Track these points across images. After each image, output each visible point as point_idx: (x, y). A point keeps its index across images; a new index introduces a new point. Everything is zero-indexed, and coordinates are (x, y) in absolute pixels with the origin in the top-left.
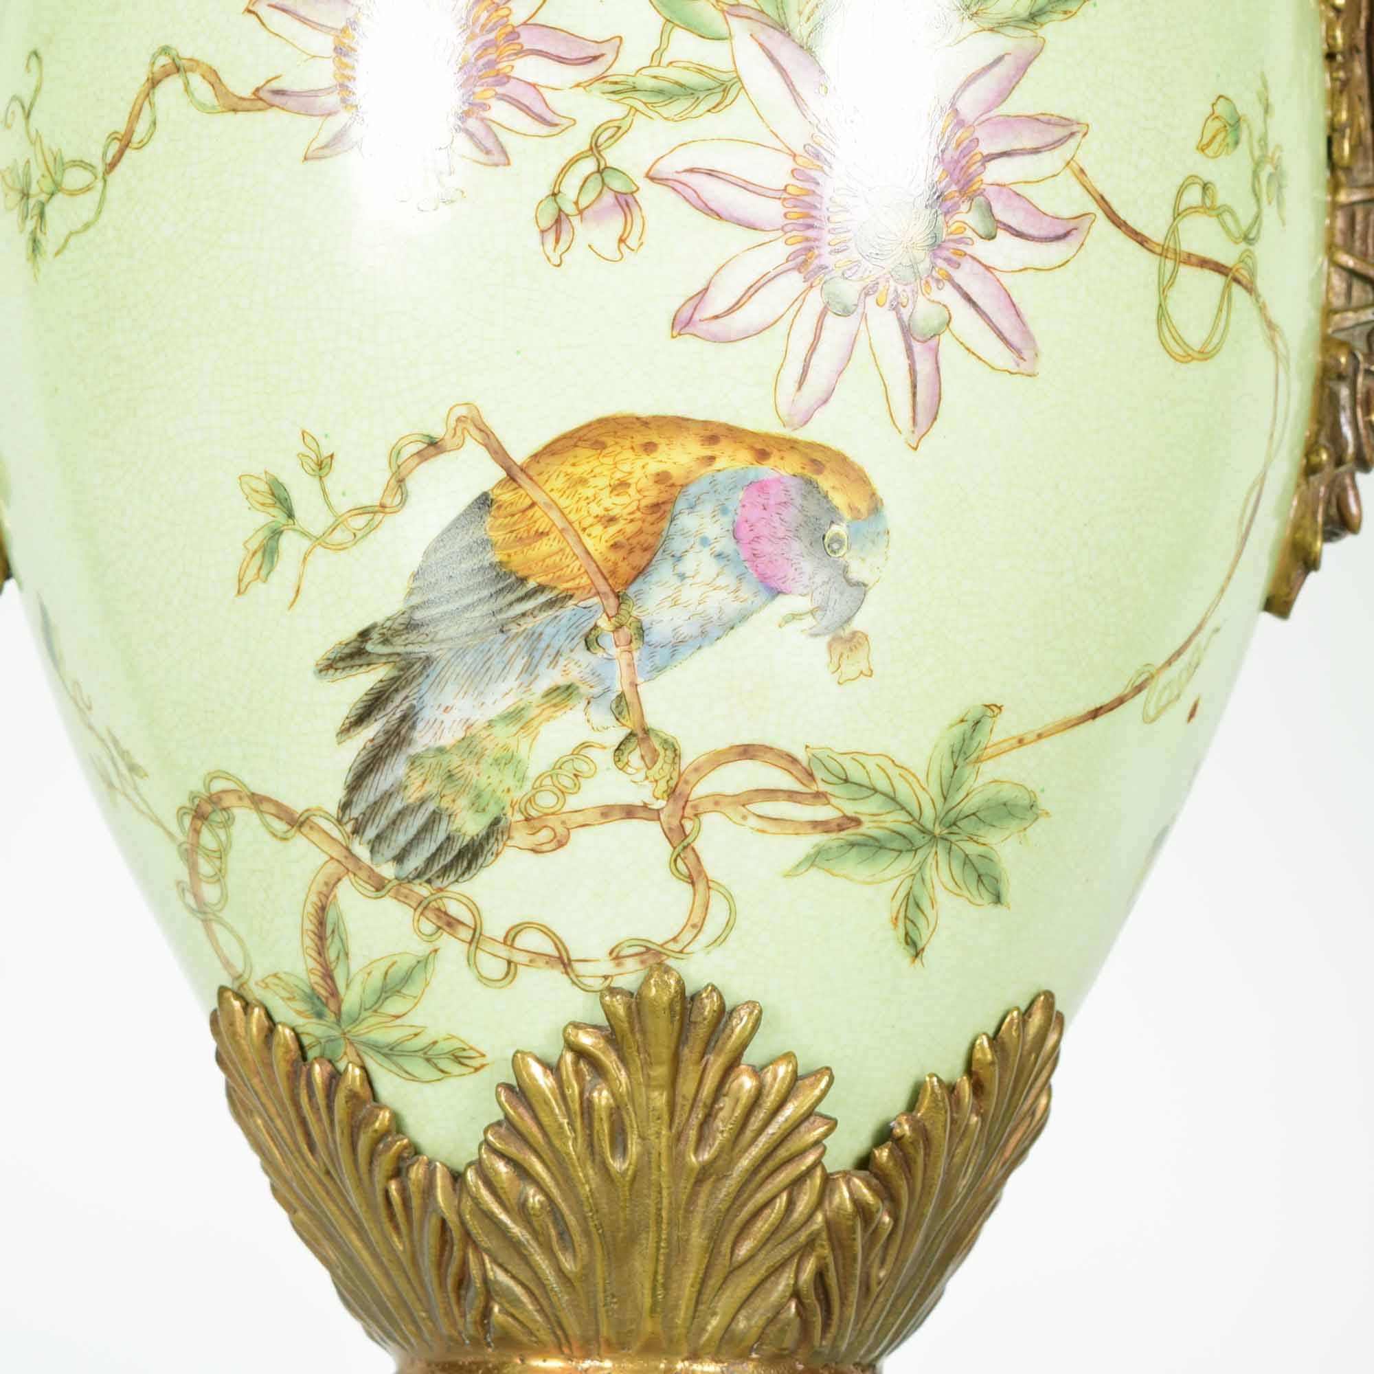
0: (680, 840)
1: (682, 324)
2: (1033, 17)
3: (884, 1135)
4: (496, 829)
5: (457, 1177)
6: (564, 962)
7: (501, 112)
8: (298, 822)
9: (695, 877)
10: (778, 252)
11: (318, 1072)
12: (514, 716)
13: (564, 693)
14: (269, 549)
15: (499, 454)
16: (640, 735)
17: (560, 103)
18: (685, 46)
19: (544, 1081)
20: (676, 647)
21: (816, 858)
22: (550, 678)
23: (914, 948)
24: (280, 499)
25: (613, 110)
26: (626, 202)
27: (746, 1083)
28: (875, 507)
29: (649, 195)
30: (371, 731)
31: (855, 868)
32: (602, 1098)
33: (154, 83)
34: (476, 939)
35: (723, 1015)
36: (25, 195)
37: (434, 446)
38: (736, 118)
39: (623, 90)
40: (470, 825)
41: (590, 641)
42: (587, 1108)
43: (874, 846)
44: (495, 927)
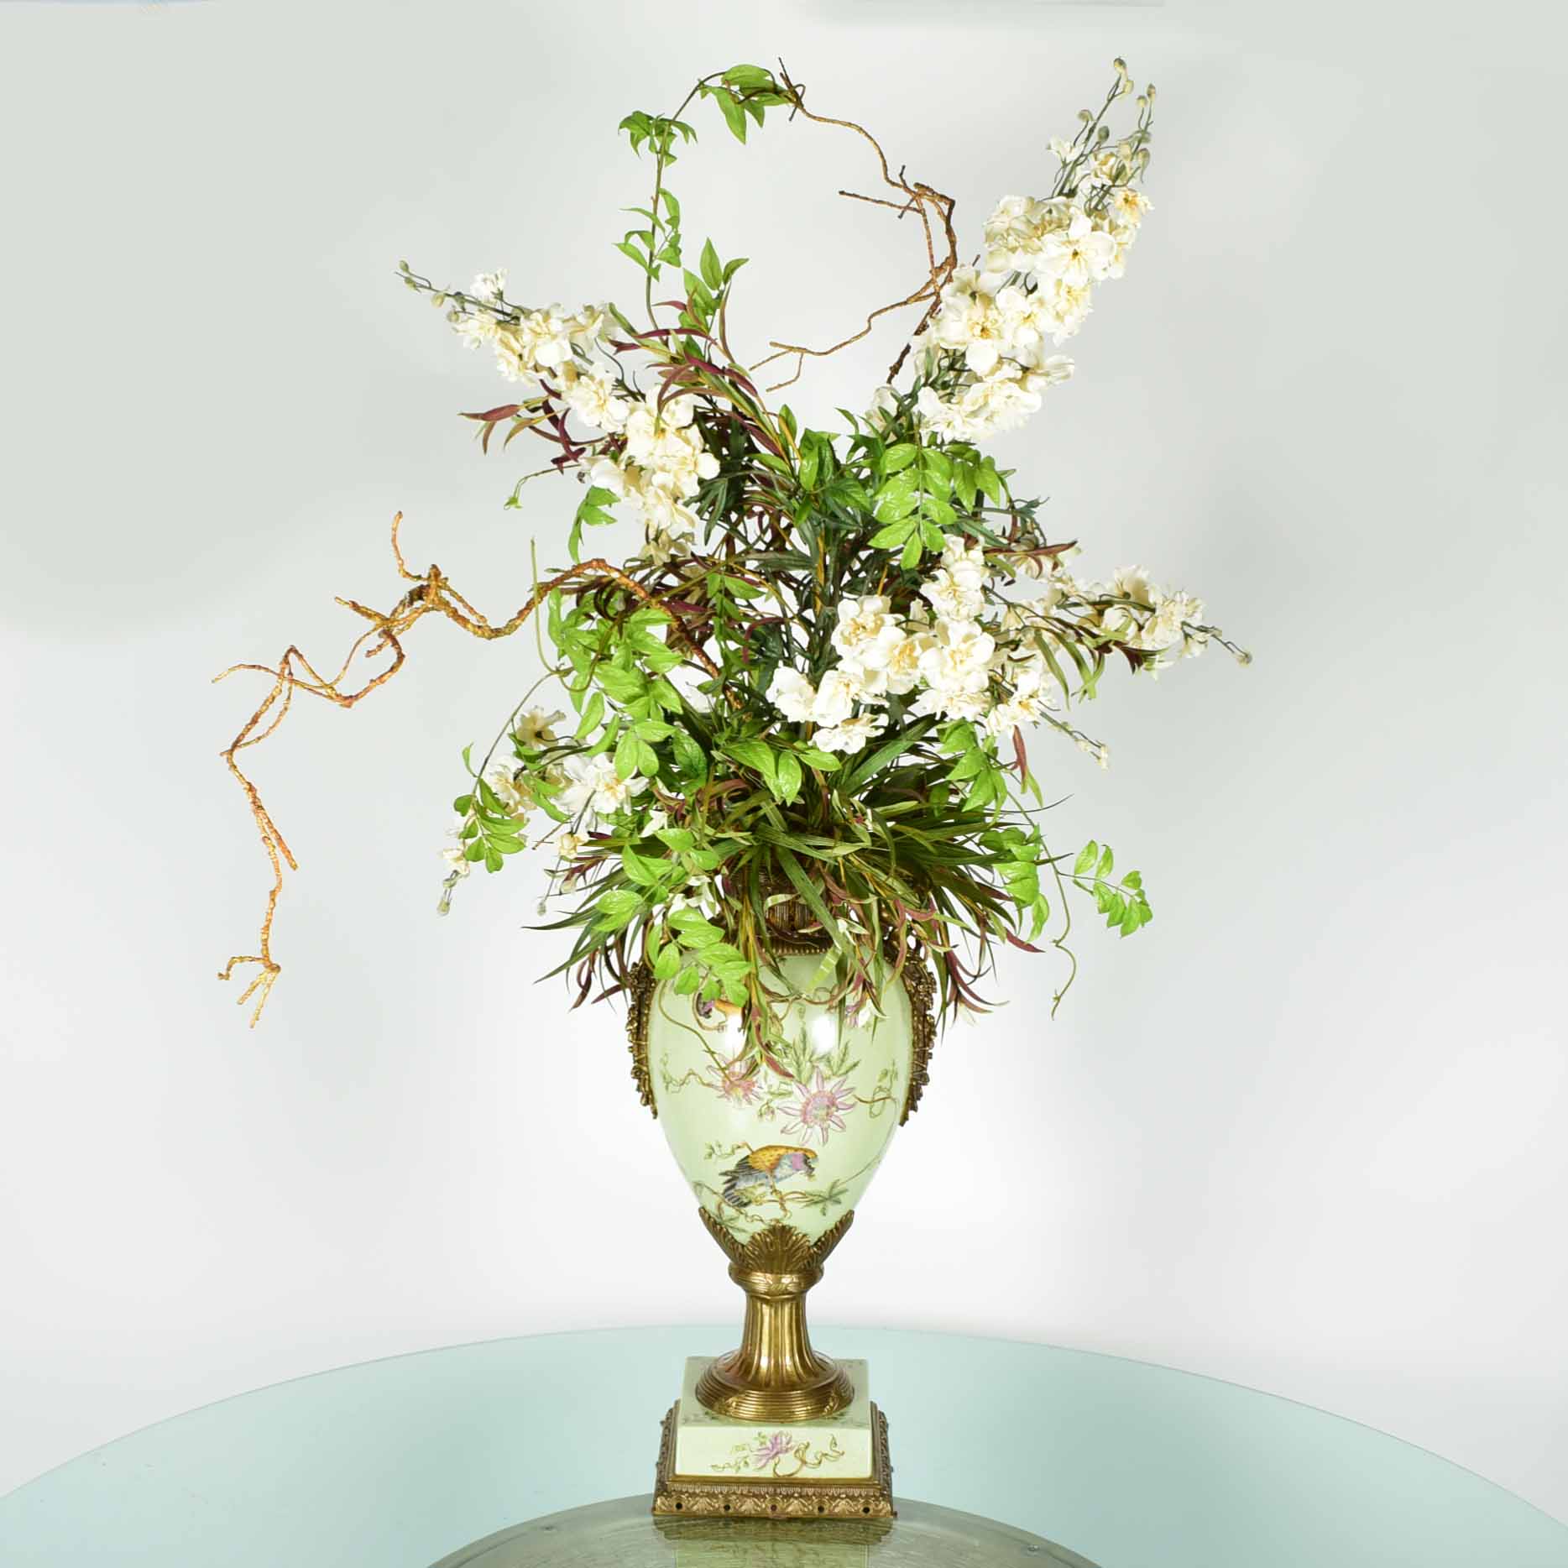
0: (782, 1205)
1: (782, 1132)
2: (847, 1072)
3: (819, 1240)
4: (750, 1202)
5: (743, 1246)
6: (762, 1220)
7: (751, 1096)
8: (715, 1193)
9: (785, 1210)
10: (800, 1119)
11: (718, 1227)
12: (753, 1187)
13: (762, 1185)
14: (710, 1155)
15: (750, 1149)
16: (775, 1191)
17: (762, 1096)
18: (784, 1087)
19: (758, 1237)
20: (781, 1179)
21: (807, 1206)
22: (759, 1182)
23: (824, 1214)
24: (712, 1148)
25: (770, 1097)
26: (773, 1112)
27: (794, 1238)
28: (816, 1156)
29: (776, 1111)
30: (728, 1185)
31: (813, 1207)
32: (768, 1240)
33: (689, 1074)
34: (746, 1216)
35: (791, 1228)
36: (664, 1078)
37: (739, 1147)
38: (792, 1098)
39: (772, 1094)
40: (745, 1201)
41: (767, 1177)
42: (766, 1242)
43: (816, 1203)
44: (749, 1214)
